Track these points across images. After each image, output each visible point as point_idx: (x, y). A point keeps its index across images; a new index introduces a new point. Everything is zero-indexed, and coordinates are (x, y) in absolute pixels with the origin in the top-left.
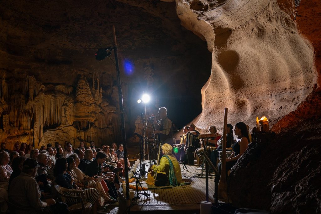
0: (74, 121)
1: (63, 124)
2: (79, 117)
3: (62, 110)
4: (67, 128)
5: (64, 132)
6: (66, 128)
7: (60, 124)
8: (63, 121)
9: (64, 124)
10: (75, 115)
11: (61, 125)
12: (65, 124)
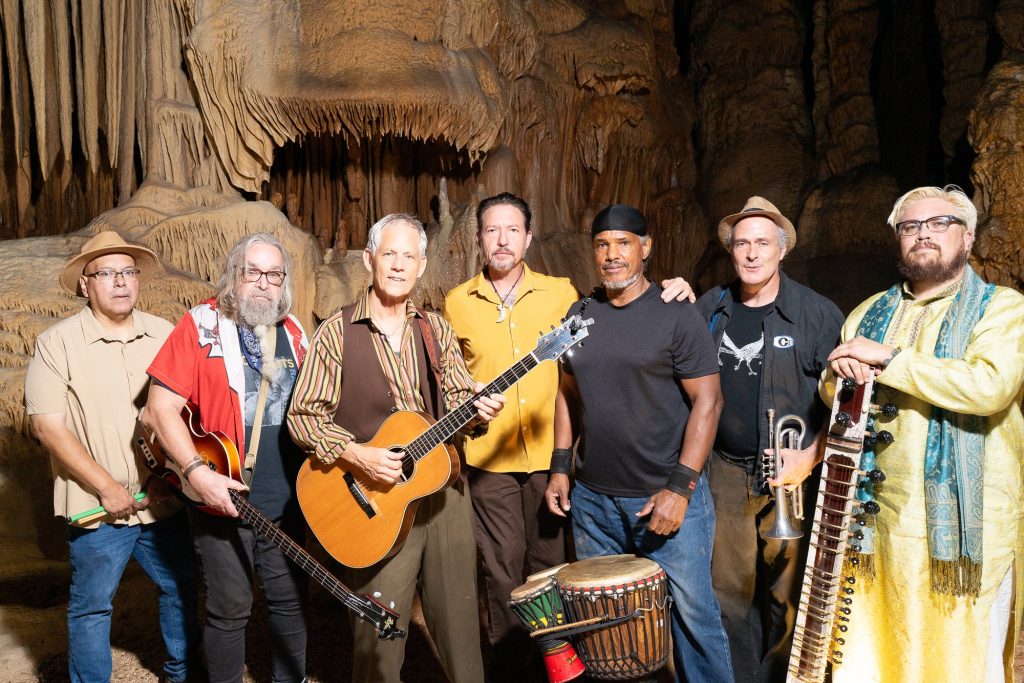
0: (285, 135)
1: (170, 186)
2: (342, 83)
3: (155, 28)
4: (210, 217)
5: (171, 271)
6: (196, 218)
7: (140, 179)
8: (166, 152)
9: (180, 181)
10: (290, 61)
11: (146, 196)
12: (192, 184)
